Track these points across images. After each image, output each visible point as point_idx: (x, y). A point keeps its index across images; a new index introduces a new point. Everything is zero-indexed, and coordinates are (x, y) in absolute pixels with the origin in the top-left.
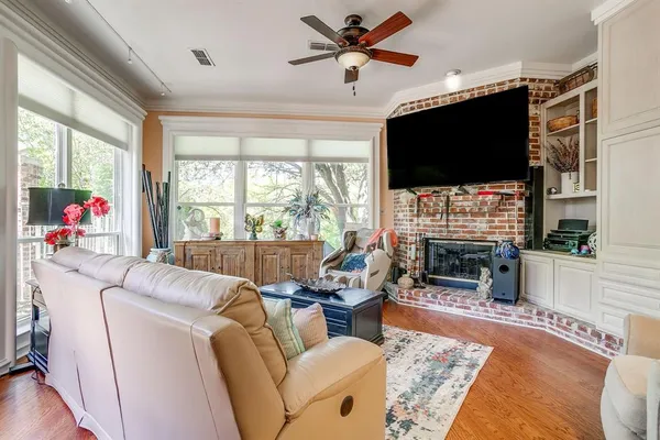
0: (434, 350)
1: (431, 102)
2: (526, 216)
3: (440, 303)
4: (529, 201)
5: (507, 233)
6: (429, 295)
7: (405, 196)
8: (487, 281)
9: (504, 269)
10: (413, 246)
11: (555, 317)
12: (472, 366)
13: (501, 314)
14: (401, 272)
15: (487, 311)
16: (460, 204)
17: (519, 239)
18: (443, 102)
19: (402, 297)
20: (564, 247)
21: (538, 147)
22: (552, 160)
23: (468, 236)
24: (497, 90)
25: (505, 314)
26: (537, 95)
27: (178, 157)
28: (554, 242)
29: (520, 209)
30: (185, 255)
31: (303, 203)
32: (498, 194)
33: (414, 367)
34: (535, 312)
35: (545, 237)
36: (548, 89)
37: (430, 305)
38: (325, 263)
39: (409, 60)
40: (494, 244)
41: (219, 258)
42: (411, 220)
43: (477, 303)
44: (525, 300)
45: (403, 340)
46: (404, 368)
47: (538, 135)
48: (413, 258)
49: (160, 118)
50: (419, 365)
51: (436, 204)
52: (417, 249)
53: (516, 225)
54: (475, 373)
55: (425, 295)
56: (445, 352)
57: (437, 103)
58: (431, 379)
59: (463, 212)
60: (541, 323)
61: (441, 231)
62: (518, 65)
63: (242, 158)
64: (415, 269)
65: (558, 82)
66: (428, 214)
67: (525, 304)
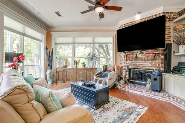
0: (126, 107)
1: (131, 23)
2: (164, 61)
3: (133, 90)
4: (166, 55)
5: (157, 67)
6: (129, 87)
7: (122, 54)
8: (150, 83)
9: (155, 79)
10: (125, 70)
11: (175, 98)
12: (138, 115)
13: (154, 95)
14: (121, 78)
15: (149, 94)
16: (141, 57)
17: (162, 69)
18: (135, 23)
19: (121, 87)
20: (179, 72)
21: (170, 37)
22: (175, 41)
23: (144, 68)
24: (154, 17)
25: (156, 95)
26: (170, 18)
27: (56, 44)
28: (175, 71)
29: (162, 59)
30: (56, 72)
31: (91, 57)
32: (154, 53)
33: (117, 113)
34: (167, 95)
35: (172, 68)
36: (174, 15)
37: (130, 90)
38: (96, 75)
39: (119, 9)
40: (153, 71)
41: (66, 73)
42: (125, 62)
43: (146, 90)
44: (164, 91)
45: (116, 102)
46: (113, 113)
47: (170, 32)
48: (125, 74)
49: (51, 33)
50: (119, 112)
51: (132, 57)
52: (126, 72)
53: (161, 64)
54: (138, 118)
55: (128, 87)
56: (130, 108)
57: (133, 24)
58: (121, 119)
59: (142, 60)
60: (169, 100)
61: (134, 66)
62: (162, 8)
63: (74, 43)
64: (126, 78)
65: (178, 13)
66: (130, 60)
67: (164, 92)
